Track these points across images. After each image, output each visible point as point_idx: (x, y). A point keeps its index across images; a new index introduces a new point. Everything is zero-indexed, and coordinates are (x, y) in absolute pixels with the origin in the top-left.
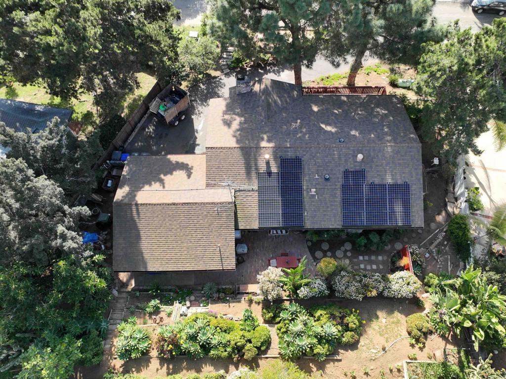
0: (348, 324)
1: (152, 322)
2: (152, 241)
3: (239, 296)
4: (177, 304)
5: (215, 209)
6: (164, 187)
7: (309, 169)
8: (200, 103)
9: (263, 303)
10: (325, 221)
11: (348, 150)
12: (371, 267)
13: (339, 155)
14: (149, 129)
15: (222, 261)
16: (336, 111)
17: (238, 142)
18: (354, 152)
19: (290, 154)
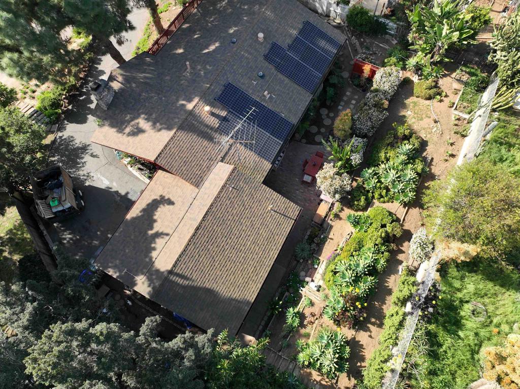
0: (405, 135)
1: (311, 326)
2: (224, 277)
3: (325, 225)
4: (304, 291)
5: (230, 189)
6: (167, 235)
7: (243, 84)
8: (74, 170)
9: (343, 205)
10: (299, 105)
11: (248, 42)
12: (352, 104)
13: (247, 51)
14: (65, 239)
15: (287, 216)
16: (196, 36)
17: (169, 128)
18: (252, 38)
19: (218, 90)
